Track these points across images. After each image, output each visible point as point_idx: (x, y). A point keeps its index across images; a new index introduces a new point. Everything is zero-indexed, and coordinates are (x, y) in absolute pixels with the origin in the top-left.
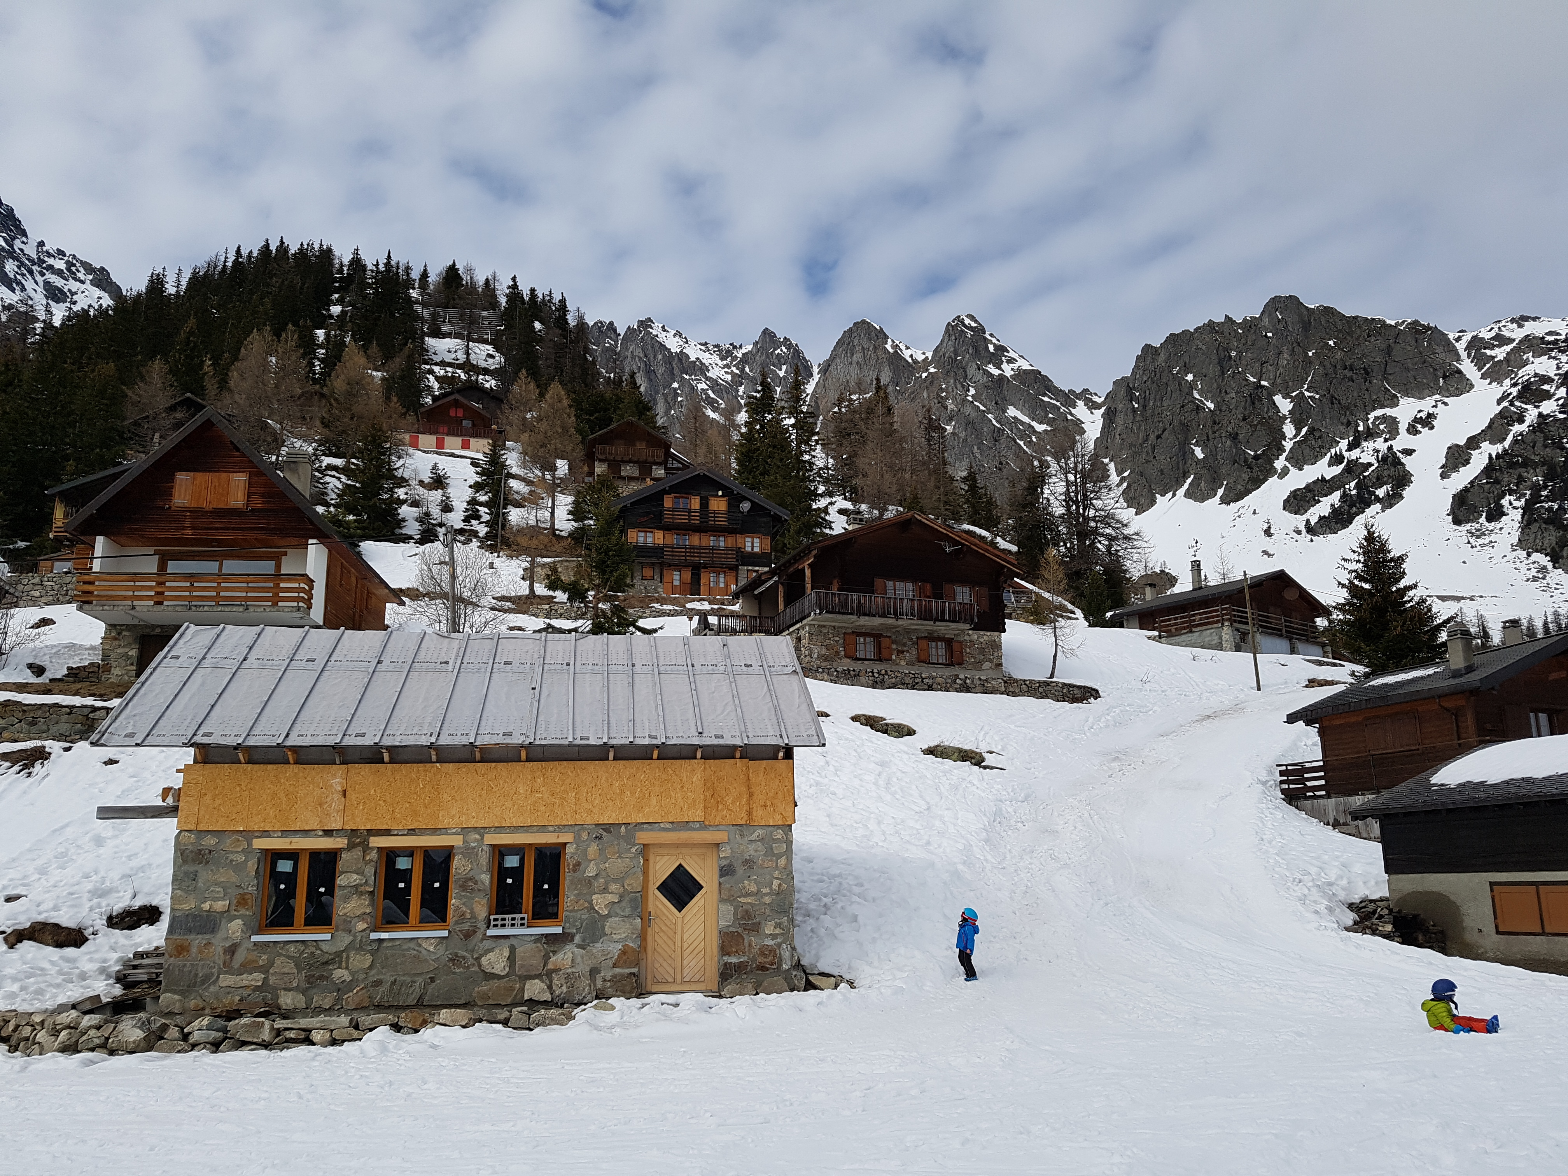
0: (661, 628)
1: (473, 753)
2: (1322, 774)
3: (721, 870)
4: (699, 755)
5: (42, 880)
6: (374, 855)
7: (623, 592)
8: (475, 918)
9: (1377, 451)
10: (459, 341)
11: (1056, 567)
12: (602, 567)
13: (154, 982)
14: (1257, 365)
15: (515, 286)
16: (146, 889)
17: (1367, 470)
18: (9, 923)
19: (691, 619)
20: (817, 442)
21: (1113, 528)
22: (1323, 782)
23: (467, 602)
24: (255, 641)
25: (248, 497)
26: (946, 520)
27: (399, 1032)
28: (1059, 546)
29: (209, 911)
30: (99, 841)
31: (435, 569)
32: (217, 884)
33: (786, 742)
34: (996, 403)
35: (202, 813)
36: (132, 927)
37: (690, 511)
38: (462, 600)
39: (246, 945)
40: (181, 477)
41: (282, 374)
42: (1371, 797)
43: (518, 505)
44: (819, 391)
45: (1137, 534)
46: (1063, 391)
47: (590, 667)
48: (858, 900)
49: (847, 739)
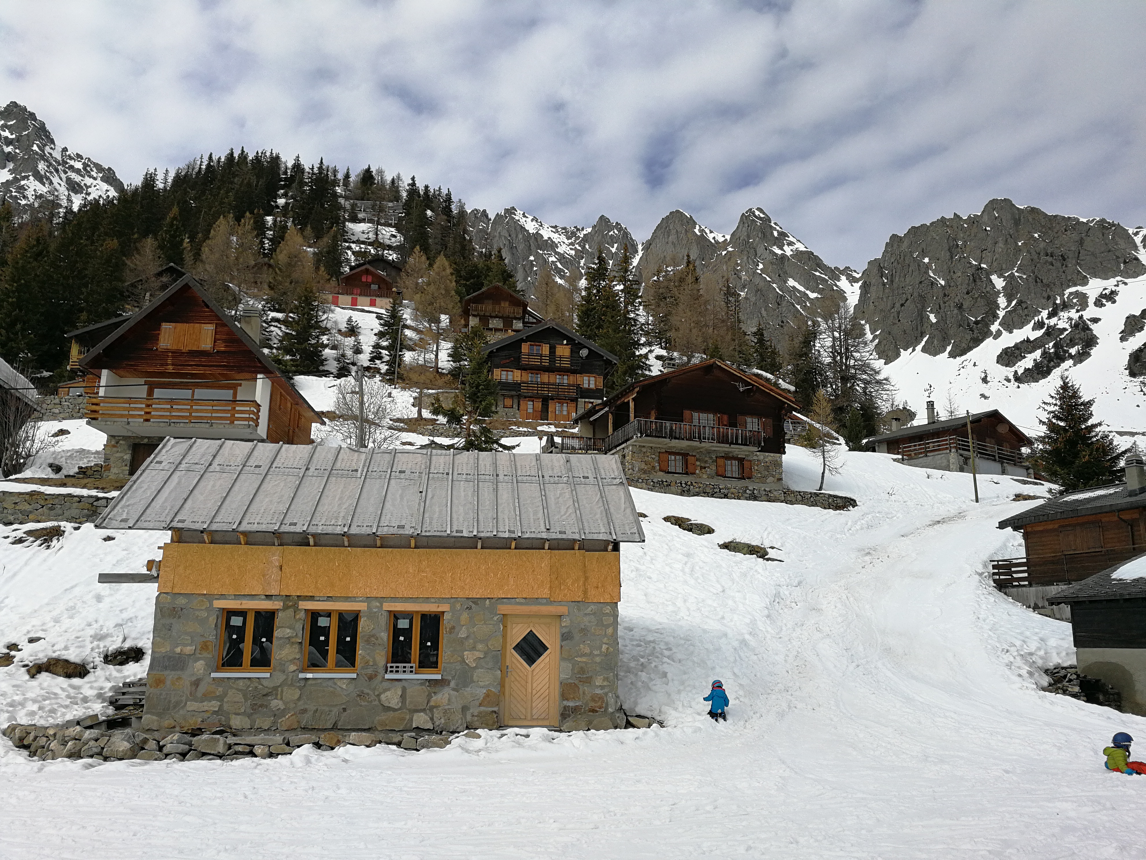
0: (518, 445)
1: (375, 541)
2: (1026, 568)
3: (562, 636)
4: (547, 546)
5: (56, 627)
6: (302, 615)
7: (489, 417)
8: (376, 665)
9: (1070, 319)
10: (370, 225)
11: (825, 404)
12: (474, 398)
13: (138, 705)
14: (979, 251)
15: (413, 184)
16: (133, 635)
17: (1062, 333)
18: (32, 658)
19: (541, 439)
20: (640, 303)
21: (868, 375)
22: (1026, 575)
23: (372, 423)
24: (218, 451)
25: (215, 342)
26: (739, 365)
27: (319, 749)
28: (826, 386)
29: (180, 654)
30: (99, 598)
31: (348, 397)
32: (187, 634)
33: (615, 537)
34: (779, 276)
35: (176, 579)
36: (122, 664)
37: (541, 356)
38: (367, 421)
39: (208, 680)
40: (165, 326)
41: (240, 250)
42: (1064, 587)
43: (411, 349)
44: (642, 264)
45: (886, 379)
46: (830, 268)
47: (464, 476)
48: (669, 661)
49: (660, 535)
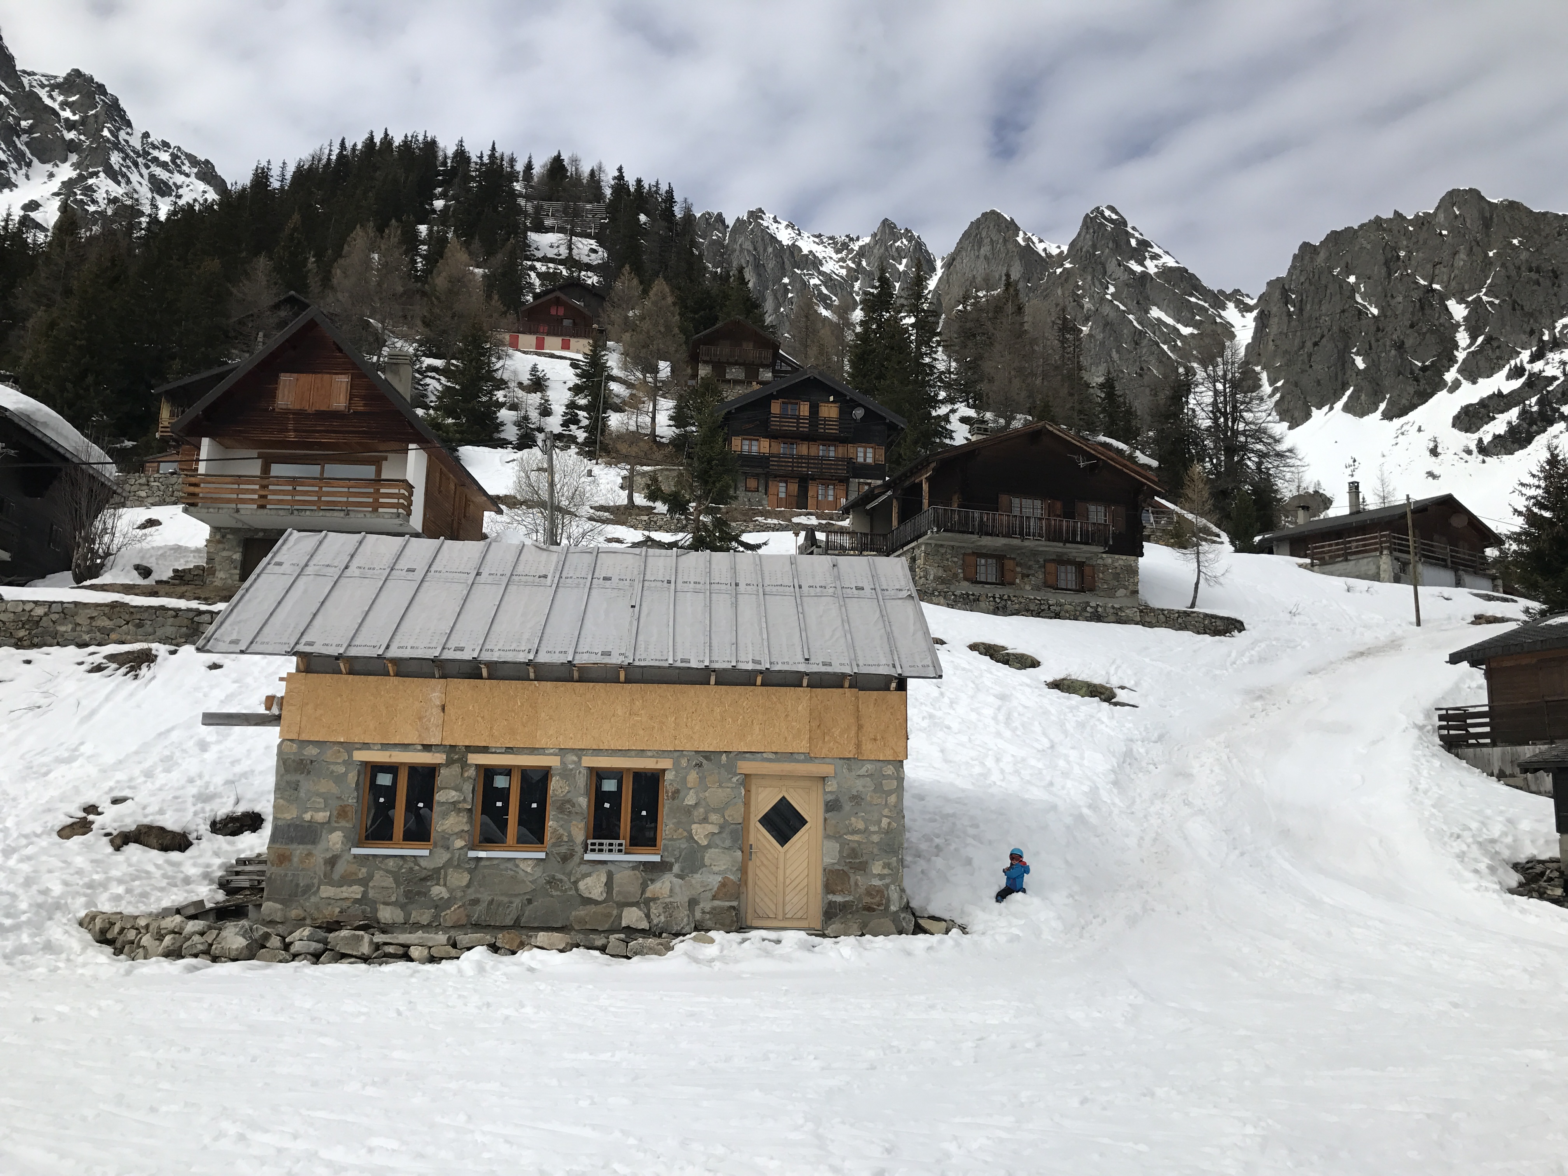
0: (765, 544)
1: (571, 672)
2: (1487, 720)
3: (827, 805)
4: (805, 683)
5: (148, 783)
6: (472, 772)
7: (725, 504)
8: (572, 841)
9: (1564, 363)
10: (561, 235)
11: (1201, 486)
12: (704, 477)
13: (257, 889)
14: (1429, 266)
15: (620, 177)
16: (249, 796)
17: (1551, 384)
18: (116, 825)
19: (797, 535)
20: (939, 343)
21: (1265, 444)
22: (1487, 729)
23: (565, 512)
24: (357, 549)
25: (350, 399)
26: (1079, 431)
27: (496, 952)
28: (1203, 461)
29: (310, 822)
30: (203, 746)
31: (533, 475)
32: (319, 795)
33: (900, 671)
34: (1138, 303)
35: (304, 722)
36: (235, 833)
37: (798, 418)
38: (559, 509)
39: (347, 857)
40: (285, 379)
41: (384, 271)
42: (1543, 747)
43: (618, 409)
44: (942, 287)
45: (1290, 451)
46: (1213, 292)
47: (692, 585)
48: (973, 842)
49: (964, 669)
